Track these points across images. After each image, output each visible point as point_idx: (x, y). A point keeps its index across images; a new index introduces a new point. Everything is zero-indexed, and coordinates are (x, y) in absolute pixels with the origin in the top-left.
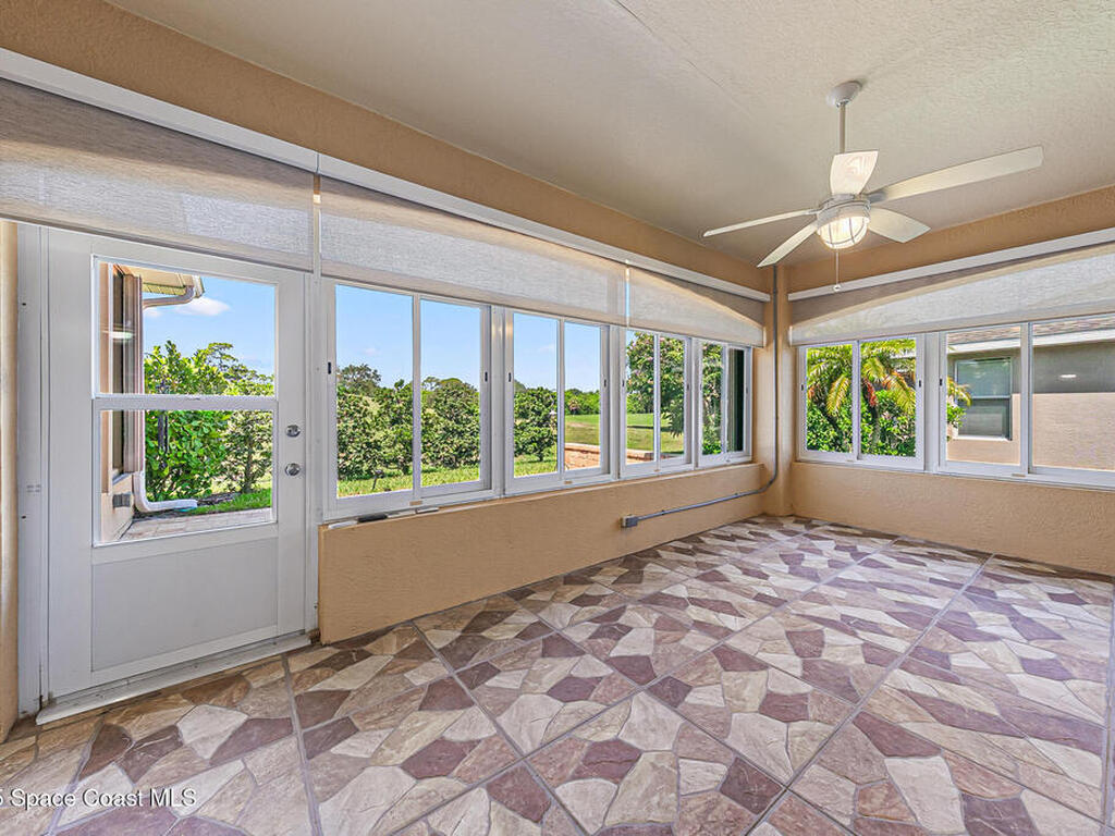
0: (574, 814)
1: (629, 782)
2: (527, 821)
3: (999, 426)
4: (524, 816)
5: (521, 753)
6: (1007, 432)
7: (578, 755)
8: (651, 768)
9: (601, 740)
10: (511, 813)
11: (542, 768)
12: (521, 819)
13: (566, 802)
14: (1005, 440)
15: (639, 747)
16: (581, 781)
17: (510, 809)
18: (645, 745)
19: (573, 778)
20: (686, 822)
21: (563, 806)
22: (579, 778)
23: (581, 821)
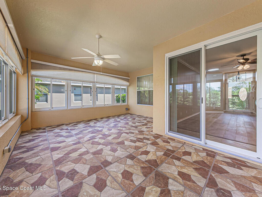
0: (142, 181)
1: (133, 172)
2: (146, 190)
3: (45, 100)
4: (145, 191)
5: (127, 195)
6: (47, 101)
7: (126, 181)
8: (129, 168)
9: (122, 177)
10: (145, 195)
11: (131, 189)
12: (146, 192)
13: (139, 183)
14: (46, 103)
15: (123, 170)
16: (134, 180)
17: (144, 195)
18: (123, 169)
19: (133, 182)
20: (139, 165)
21: (140, 183)
22: (133, 180)
23: (143, 180)
